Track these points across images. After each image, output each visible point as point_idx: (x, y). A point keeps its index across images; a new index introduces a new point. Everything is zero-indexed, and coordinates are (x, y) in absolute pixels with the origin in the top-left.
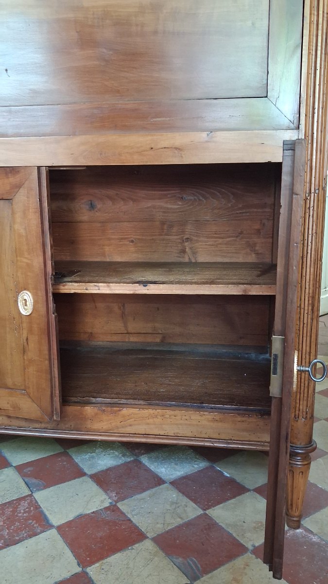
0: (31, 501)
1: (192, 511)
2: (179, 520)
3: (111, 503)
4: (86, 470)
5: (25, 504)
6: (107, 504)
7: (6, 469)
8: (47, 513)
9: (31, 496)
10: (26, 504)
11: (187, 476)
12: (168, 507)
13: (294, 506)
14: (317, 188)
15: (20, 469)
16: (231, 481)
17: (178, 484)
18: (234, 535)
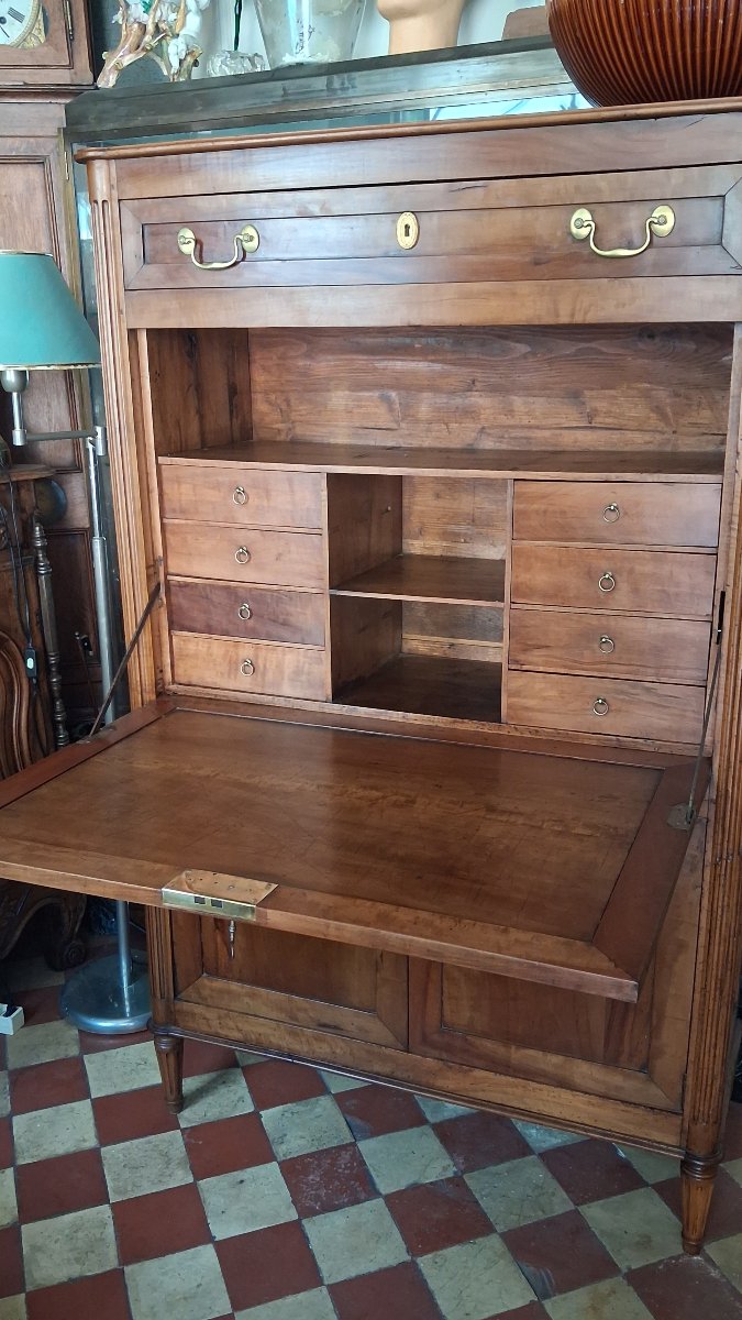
0: (354, 1152)
1: (560, 1203)
2: (540, 1213)
3: (455, 1173)
4: (428, 1116)
5: (346, 1156)
6: (450, 1174)
7: (322, 1098)
8: (373, 1174)
9: (353, 1145)
10: (348, 1157)
11: (564, 1147)
12: (529, 1192)
13: (691, 1227)
14: (730, 852)
15: (340, 1099)
16: (625, 1166)
17: (550, 1158)
18: (608, 1248)
